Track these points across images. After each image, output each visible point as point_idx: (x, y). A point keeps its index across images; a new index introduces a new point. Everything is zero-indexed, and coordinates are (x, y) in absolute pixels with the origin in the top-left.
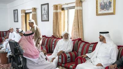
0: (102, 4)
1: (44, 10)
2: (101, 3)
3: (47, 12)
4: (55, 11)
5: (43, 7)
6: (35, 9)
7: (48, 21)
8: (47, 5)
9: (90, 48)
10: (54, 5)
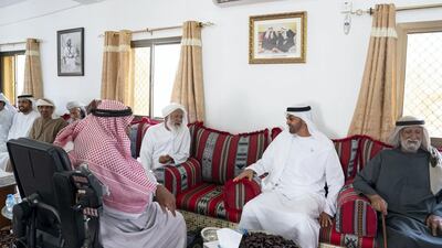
0: (267, 36)
1: (69, 45)
2: (265, 33)
3: (78, 51)
4: (110, 48)
5: (65, 37)
6: (36, 43)
7: (83, 75)
8: (79, 34)
9: (240, 147)
10: (107, 33)
